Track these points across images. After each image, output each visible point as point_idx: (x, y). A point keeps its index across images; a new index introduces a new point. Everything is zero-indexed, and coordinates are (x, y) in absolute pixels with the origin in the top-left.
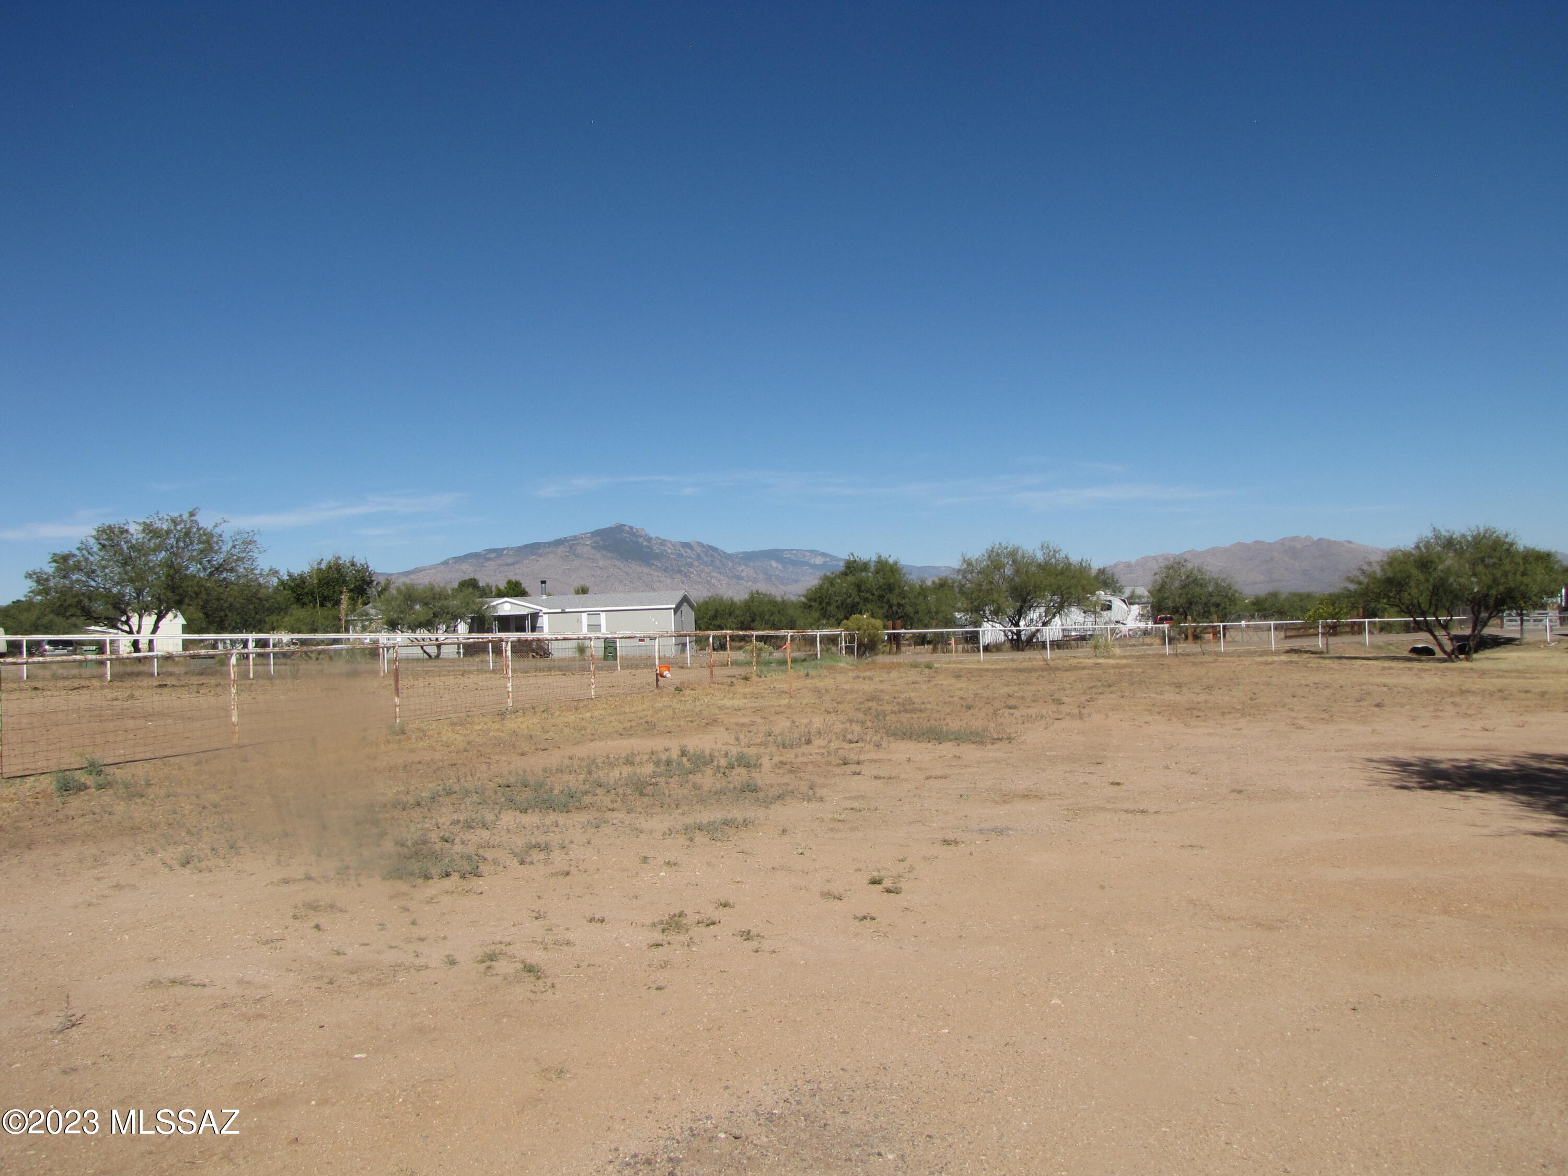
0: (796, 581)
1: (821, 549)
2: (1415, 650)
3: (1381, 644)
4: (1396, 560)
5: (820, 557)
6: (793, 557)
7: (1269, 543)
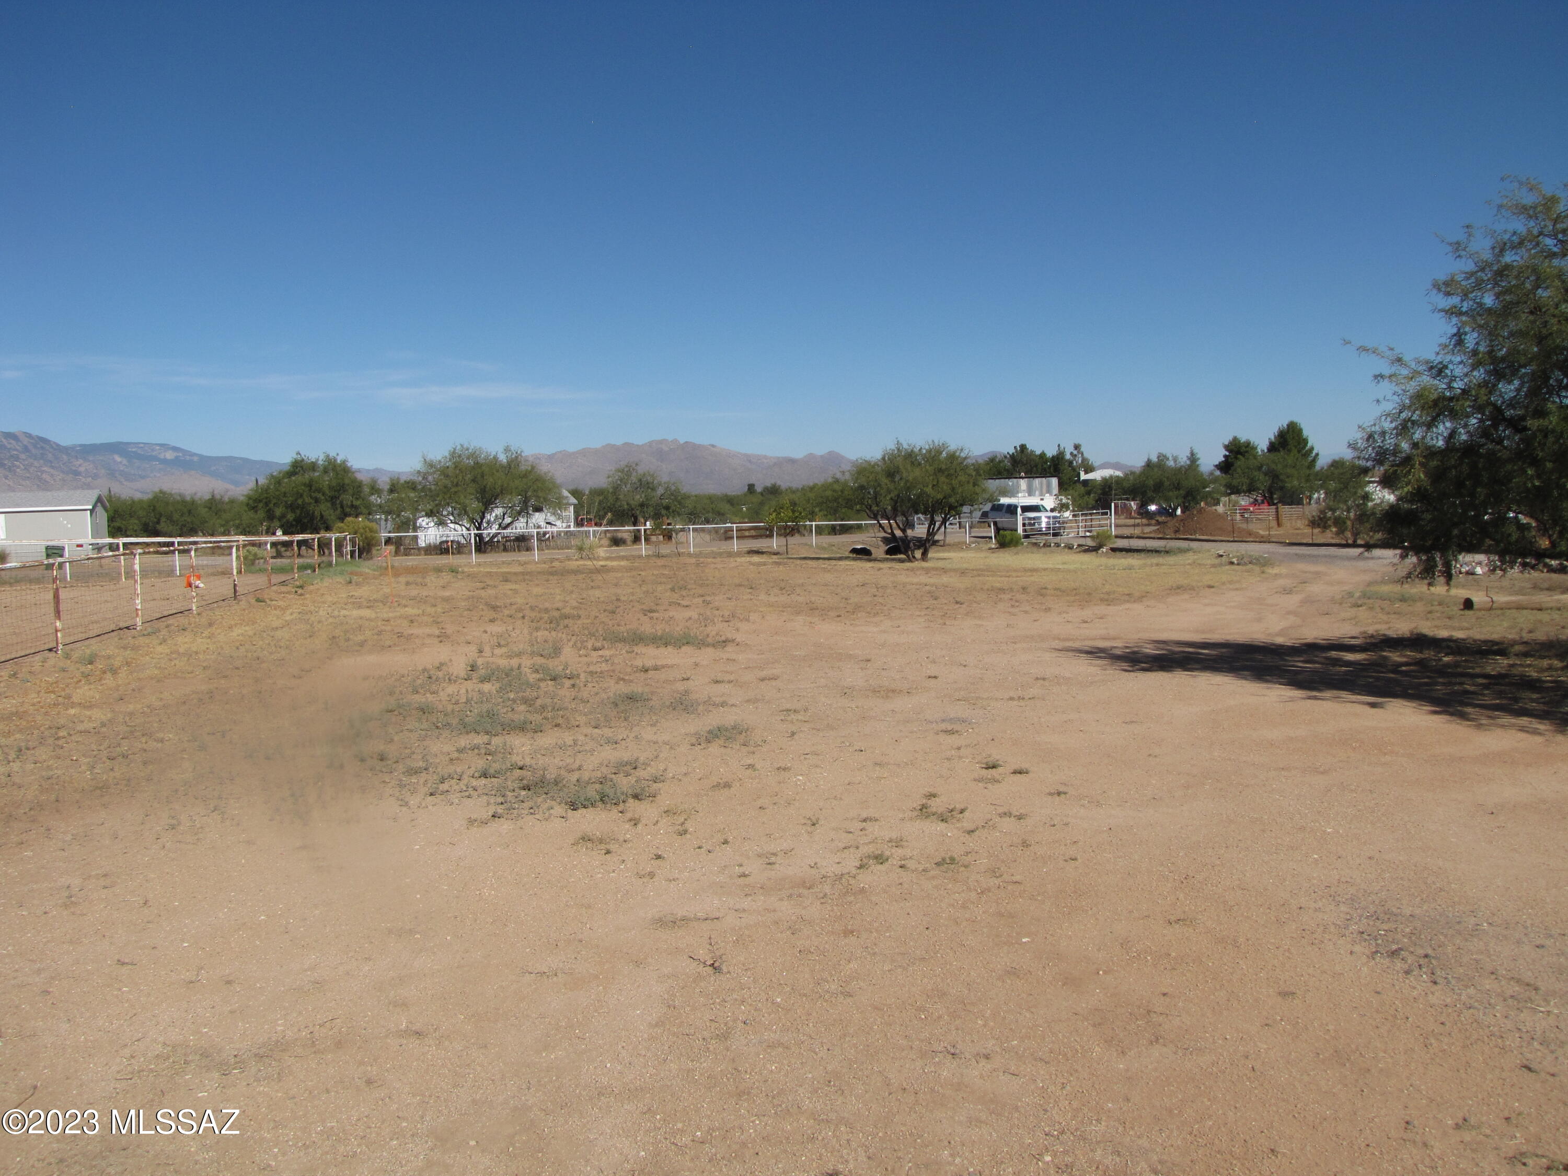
0: (143, 477)
1: (173, 443)
2: (855, 551)
3: (825, 545)
4: (863, 470)
5: (170, 452)
6: (139, 451)
7: (638, 445)
